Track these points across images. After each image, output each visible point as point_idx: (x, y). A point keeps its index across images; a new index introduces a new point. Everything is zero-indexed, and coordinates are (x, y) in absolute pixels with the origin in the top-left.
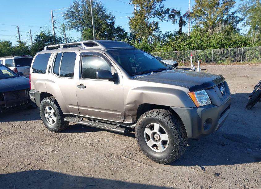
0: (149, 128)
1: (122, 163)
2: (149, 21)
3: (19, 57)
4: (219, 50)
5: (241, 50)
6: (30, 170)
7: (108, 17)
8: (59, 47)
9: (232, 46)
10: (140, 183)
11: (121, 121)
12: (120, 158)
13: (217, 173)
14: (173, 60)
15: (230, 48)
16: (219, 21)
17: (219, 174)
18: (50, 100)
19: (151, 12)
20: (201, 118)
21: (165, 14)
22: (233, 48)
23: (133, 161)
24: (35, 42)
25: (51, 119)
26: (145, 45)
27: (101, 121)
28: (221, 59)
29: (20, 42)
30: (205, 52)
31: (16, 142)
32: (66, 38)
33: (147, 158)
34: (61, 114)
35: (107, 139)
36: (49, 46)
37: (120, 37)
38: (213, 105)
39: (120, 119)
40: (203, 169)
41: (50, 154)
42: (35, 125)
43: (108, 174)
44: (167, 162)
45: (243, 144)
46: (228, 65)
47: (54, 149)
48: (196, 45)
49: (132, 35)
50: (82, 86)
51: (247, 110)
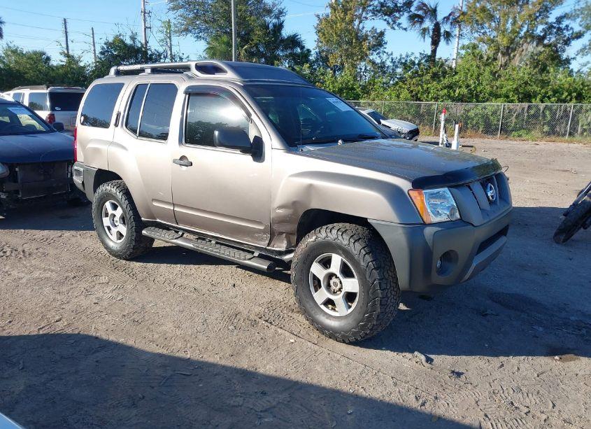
0: (319, 262)
1: (257, 334)
2: (363, 28)
3: (59, 89)
4: (518, 106)
5: (568, 109)
6: (59, 332)
7: (269, 12)
8: (142, 70)
9: (549, 98)
10: (287, 377)
11: (263, 244)
12: (254, 324)
13: (457, 371)
14: (410, 121)
15: (542, 102)
16: (525, 37)
17: (463, 373)
18: (115, 187)
19: (370, 6)
20: (431, 248)
21: (401, 13)
22: (549, 104)
23: (280, 331)
24: (100, 59)
25: (114, 230)
26: (349, 81)
27: (220, 242)
28: (521, 128)
29: (68, 55)
30: (485, 108)
31: (36, 274)
32: (171, 54)
33: (312, 328)
34: (136, 220)
35: (233, 282)
36: (121, 68)
37: (294, 59)
38: (463, 222)
39: (262, 239)
40: (429, 360)
41: (105, 303)
42: (82, 241)
43: (222, 354)
44: (352, 339)
45: (528, 316)
46: (534, 142)
47: (114, 294)
48: (464, 91)
49: (321, 57)
50: (184, 161)
51: (555, 245)
